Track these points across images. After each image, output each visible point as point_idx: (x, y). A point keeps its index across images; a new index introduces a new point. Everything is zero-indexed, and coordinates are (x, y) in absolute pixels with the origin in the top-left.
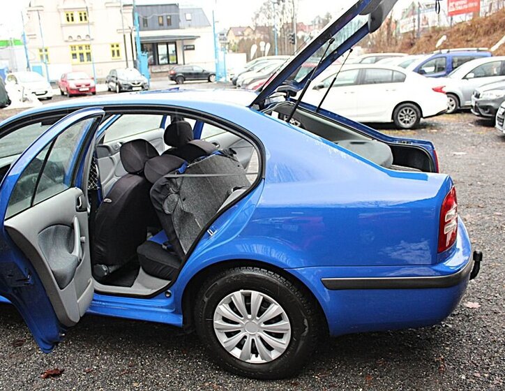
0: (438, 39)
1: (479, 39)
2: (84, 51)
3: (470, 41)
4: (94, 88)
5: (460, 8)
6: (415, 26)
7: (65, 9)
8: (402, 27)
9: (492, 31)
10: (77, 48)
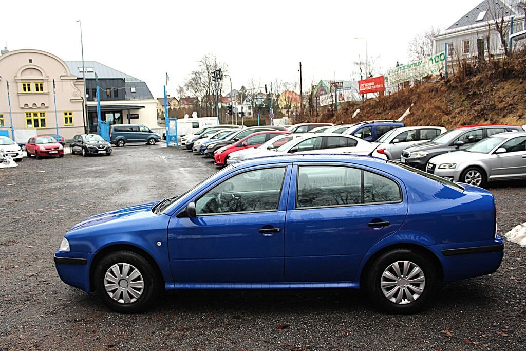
0: (354, 112)
1: (387, 112)
2: (39, 117)
3: (380, 113)
4: (62, 151)
5: (369, 88)
6: (333, 101)
7: (22, 80)
8: (322, 101)
9: (396, 106)
10: (32, 115)
